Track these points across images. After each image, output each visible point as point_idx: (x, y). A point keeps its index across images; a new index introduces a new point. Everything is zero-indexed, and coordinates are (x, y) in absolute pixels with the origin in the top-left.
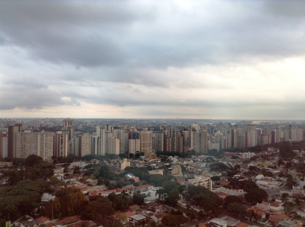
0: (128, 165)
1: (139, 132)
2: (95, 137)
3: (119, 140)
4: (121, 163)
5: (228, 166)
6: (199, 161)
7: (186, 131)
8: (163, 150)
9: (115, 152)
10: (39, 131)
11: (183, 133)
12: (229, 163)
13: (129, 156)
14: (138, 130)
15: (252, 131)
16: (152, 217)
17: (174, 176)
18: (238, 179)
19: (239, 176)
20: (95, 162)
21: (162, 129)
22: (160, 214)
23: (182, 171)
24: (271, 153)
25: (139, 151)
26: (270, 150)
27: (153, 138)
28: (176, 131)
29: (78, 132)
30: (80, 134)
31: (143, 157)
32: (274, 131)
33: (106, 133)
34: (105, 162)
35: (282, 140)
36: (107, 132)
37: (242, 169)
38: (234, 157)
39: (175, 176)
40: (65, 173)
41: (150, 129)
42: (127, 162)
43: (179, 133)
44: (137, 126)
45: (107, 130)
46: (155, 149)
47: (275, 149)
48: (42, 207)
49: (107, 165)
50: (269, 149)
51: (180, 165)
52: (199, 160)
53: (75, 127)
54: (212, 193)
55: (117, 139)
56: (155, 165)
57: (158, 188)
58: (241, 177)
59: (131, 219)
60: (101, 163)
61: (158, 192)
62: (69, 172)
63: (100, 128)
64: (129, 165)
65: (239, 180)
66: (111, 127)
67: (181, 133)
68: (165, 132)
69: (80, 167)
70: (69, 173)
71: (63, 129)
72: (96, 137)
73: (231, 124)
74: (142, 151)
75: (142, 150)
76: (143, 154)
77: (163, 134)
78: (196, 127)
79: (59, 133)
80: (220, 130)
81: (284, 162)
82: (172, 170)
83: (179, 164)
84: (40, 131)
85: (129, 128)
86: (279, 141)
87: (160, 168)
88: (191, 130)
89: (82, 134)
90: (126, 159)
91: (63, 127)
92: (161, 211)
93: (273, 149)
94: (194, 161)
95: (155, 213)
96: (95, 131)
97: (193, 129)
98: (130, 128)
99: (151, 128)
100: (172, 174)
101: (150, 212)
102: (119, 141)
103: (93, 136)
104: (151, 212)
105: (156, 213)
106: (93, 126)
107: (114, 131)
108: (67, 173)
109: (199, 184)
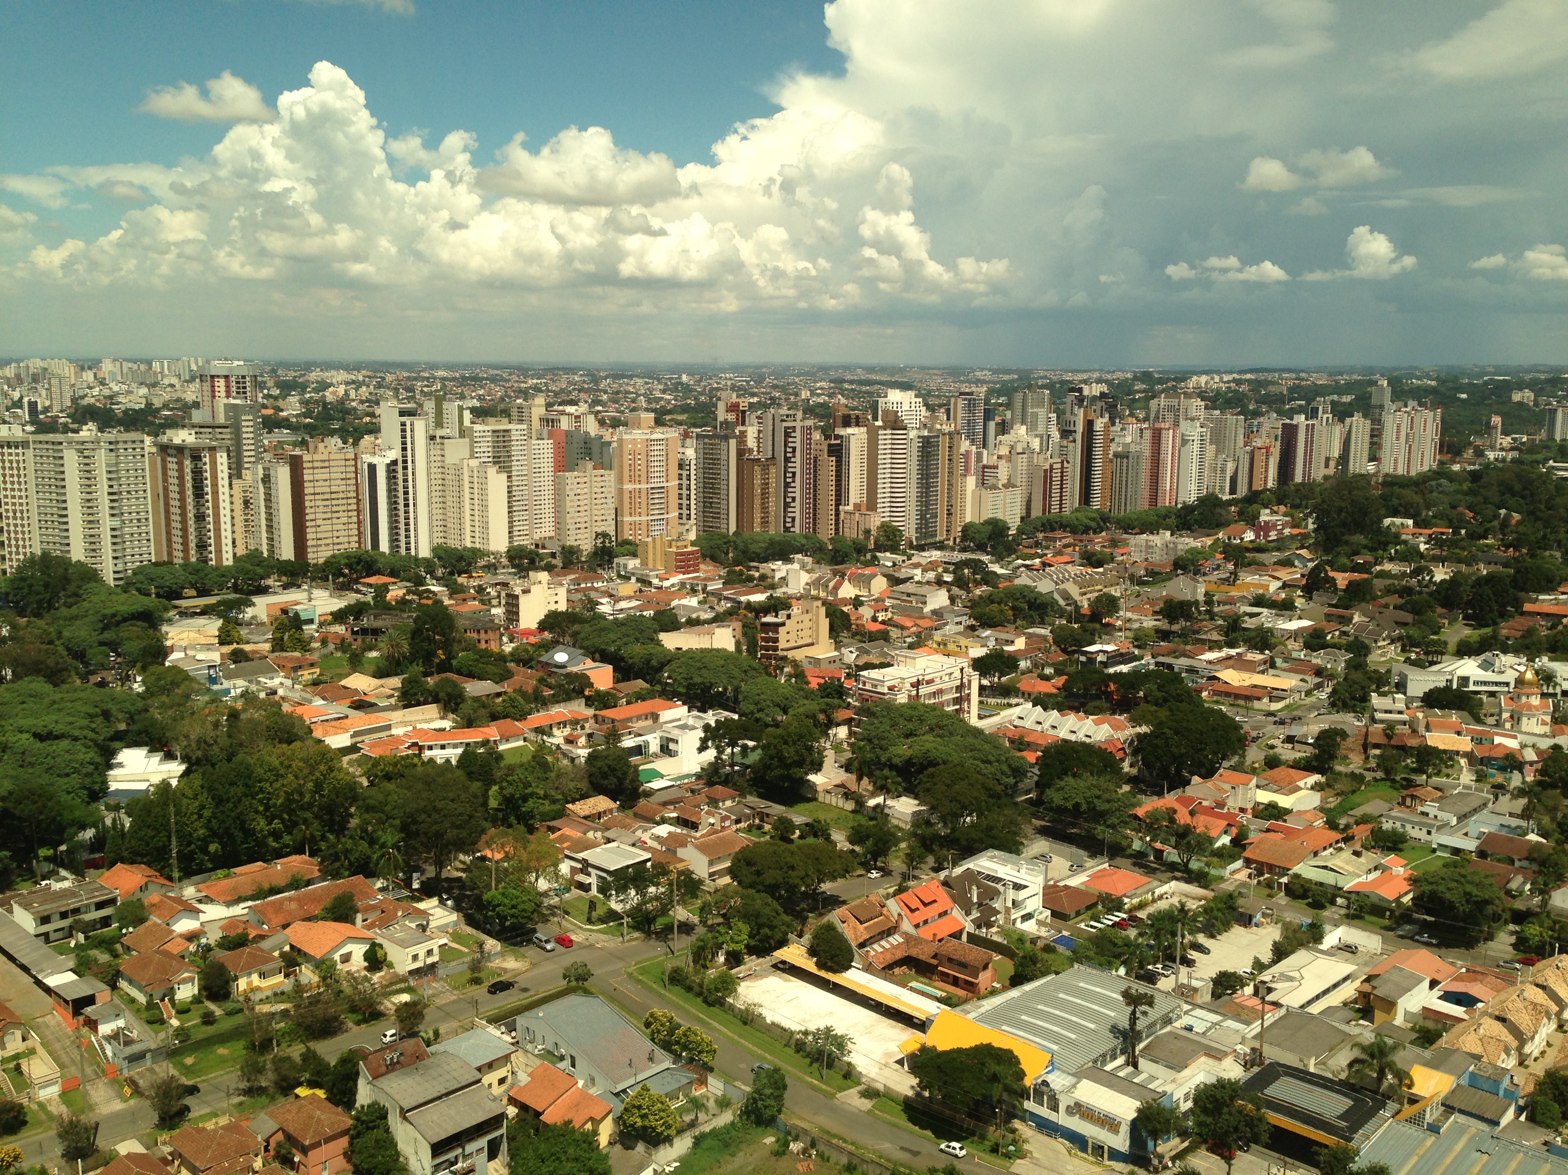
0: (553, 607)
1: (607, 435)
2: (374, 460)
3: (505, 475)
4: (517, 597)
5: (1062, 602)
6: (917, 578)
7: (850, 430)
8: (733, 528)
9: (486, 538)
10: (66, 429)
11: (837, 437)
12: (1062, 587)
13: (558, 562)
14: (602, 423)
15: (1184, 425)
16: (681, 852)
17: (790, 654)
18: (1105, 665)
19: (1110, 648)
20: (380, 591)
21: (731, 417)
22: (720, 838)
23: (834, 631)
24: (1273, 535)
25: (613, 533)
26: (1267, 518)
27: (681, 467)
28: (798, 430)
29: (284, 434)
30: (295, 444)
31: (633, 564)
32: (1294, 422)
33: (433, 438)
34: (433, 588)
35: (1331, 471)
36: (439, 433)
37: (1129, 615)
38: (1092, 560)
39: (798, 655)
40: (227, 649)
41: (668, 417)
42: (551, 591)
43: (817, 436)
44: (597, 402)
45: (439, 424)
46: (693, 521)
47: (1292, 516)
48: (114, 820)
49: (446, 608)
50: (1265, 516)
51: (819, 603)
52: (918, 574)
53: (264, 406)
54: (978, 732)
55: (492, 471)
56: (693, 602)
57: (711, 718)
58: (1122, 655)
59: (579, 866)
60: (414, 593)
61: (711, 735)
62: (248, 643)
63: (402, 413)
64: (562, 607)
65: (1111, 670)
66: (461, 409)
67: (827, 437)
68: (743, 434)
69: (304, 616)
70: (247, 648)
71: (197, 416)
72: (381, 462)
73: (1080, 390)
74: (628, 535)
75: (626, 527)
76: (631, 549)
77: (733, 443)
78: (906, 407)
79: (177, 441)
80: (1023, 423)
81: (1334, 579)
82: (783, 624)
83: (817, 598)
84: (76, 426)
85: (553, 415)
86: (1319, 473)
87: (719, 619)
88: (879, 423)
89: (304, 444)
90: (544, 576)
91: (196, 405)
92: (727, 823)
93: (1285, 515)
94: (894, 581)
95: (698, 835)
96: (374, 430)
97: (892, 418)
98: (563, 413)
99: (670, 412)
100: (782, 644)
101: (672, 829)
102: (506, 484)
103: (368, 458)
104: (679, 830)
105: (703, 836)
106: (362, 402)
107: (477, 427)
108: (235, 645)
109: (914, 693)
